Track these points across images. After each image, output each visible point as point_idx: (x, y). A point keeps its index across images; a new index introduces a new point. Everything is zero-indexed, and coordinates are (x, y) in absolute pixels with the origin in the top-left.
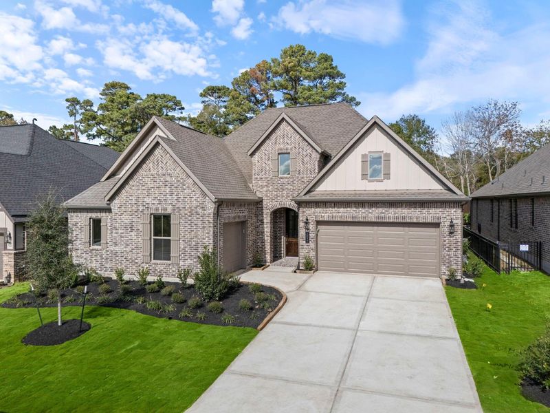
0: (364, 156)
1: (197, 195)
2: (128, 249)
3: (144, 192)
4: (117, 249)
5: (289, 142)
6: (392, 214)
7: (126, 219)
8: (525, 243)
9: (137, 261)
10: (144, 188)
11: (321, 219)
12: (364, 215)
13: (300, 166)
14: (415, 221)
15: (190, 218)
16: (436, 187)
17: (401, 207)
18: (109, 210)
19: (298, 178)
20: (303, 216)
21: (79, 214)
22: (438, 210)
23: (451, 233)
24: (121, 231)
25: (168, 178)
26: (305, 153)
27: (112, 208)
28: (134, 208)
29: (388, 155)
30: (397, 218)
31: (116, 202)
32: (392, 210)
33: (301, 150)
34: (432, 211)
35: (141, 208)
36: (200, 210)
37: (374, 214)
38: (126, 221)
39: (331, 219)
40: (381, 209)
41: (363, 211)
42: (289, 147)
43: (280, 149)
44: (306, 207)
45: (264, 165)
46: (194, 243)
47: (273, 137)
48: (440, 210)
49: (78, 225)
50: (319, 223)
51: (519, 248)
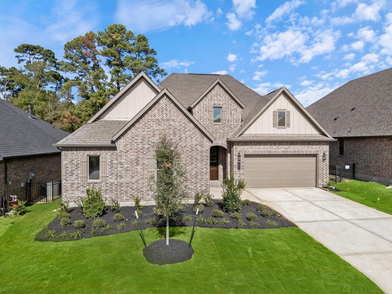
0: (274, 112)
1: (197, 136)
2: (134, 180)
3: (149, 133)
4: (122, 180)
5: (221, 99)
6: (292, 149)
7: (132, 156)
8: (348, 165)
9: (142, 189)
10: (149, 130)
11: (248, 153)
12: (276, 150)
13: (228, 116)
14: (305, 153)
15: (190, 154)
16: (315, 132)
17: (297, 145)
18: (115, 148)
19: (227, 125)
20: (236, 152)
21: (75, 152)
22: (317, 147)
23: (323, 160)
24: (126, 166)
25: (172, 123)
26: (232, 108)
27: (117, 146)
28: (140, 146)
29: (289, 112)
30: (295, 151)
31: (122, 140)
32: (292, 147)
33: (229, 105)
34: (314, 147)
35: (147, 146)
36: (199, 148)
37: (281, 149)
38: (132, 157)
39: (255, 153)
40: (285, 146)
41: (275, 147)
42: (221, 103)
43: (214, 104)
44: (238, 145)
45: (202, 115)
46: (194, 173)
47: (209, 96)
48: (318, 146)
49: (74, 162)
50: (246, 156)
51: (345, 167)
